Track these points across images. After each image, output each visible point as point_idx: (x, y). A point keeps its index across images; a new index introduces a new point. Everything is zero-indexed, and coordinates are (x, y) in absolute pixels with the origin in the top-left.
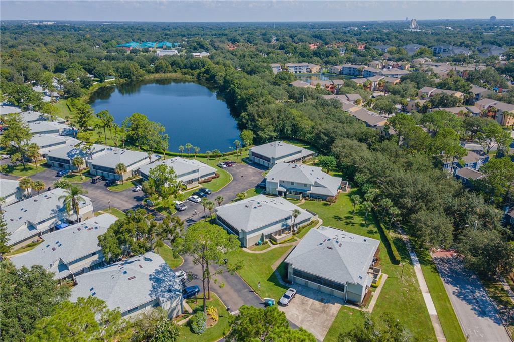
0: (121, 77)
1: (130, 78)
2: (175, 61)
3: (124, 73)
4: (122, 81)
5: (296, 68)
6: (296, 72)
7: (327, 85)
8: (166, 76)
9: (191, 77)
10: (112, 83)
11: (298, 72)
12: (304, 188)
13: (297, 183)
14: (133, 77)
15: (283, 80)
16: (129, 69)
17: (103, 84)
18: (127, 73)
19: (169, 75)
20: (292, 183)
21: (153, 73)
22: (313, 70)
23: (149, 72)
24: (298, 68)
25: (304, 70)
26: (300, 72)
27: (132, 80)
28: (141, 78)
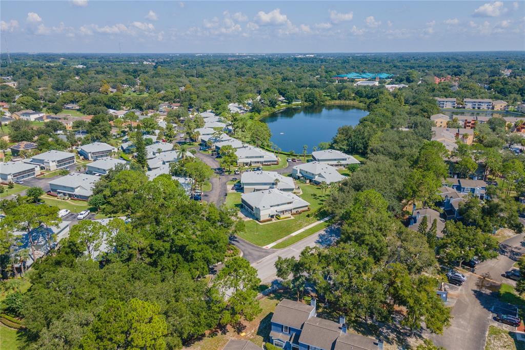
0: (306, 101)
1: (313, 102)
2: (359, 91)
3: (310, 98)
4: (306, 104)
5: (474, 104)
6: (474, 108)
7: (468, 121)
8: (345, 103)
9: (364, 105)
10: (297, 105)
11: (476, 108)
12: (312, 176)
13: (309, 173)
14: (316, 102)
15: (425, 112)
16: (314, 95)
17: (290, 105)
18: (311, 99)
19: (347, 102)
20: (307, 172)
21: (336, 99)
22: (495, 107)
23: (333, 99)
24: (477, 104)
25: (484, 107)
26: (479, 108)
27: (314, 104)
28: (323, 103)
